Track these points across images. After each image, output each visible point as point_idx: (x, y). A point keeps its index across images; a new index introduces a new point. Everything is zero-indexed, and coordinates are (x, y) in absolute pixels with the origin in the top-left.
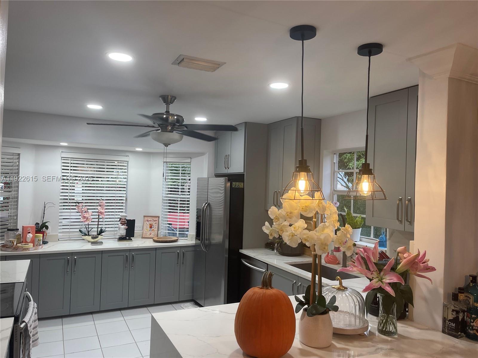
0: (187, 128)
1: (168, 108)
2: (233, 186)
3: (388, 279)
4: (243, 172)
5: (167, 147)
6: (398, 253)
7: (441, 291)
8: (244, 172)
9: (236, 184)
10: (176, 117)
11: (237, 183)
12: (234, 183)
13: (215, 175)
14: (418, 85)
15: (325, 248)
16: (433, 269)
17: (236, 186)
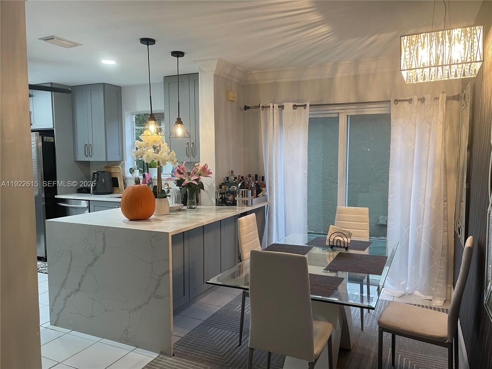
2: (45, 140)
3: (193, 178)
4: (52, 127)
6: (196, 166)
7: (214, 185)
8: (54, 128)
9: (47, 139)
11: (48, 137)
12: (45, 138)
14: (198, 73)
15: (165, 163)
16: (211, 173)
17: (47, 140)
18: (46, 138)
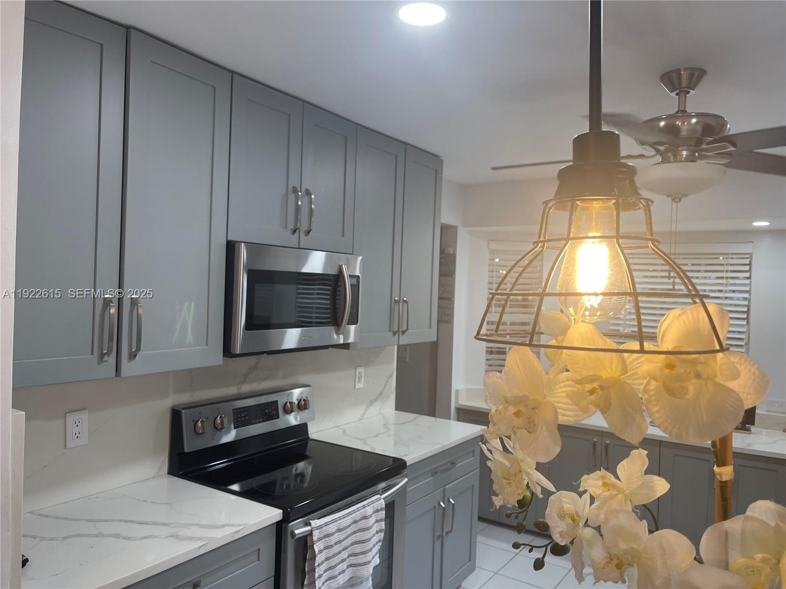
0: (734, 145)
1: (682, 102)
5: (680, 201)
10: (694, 121)
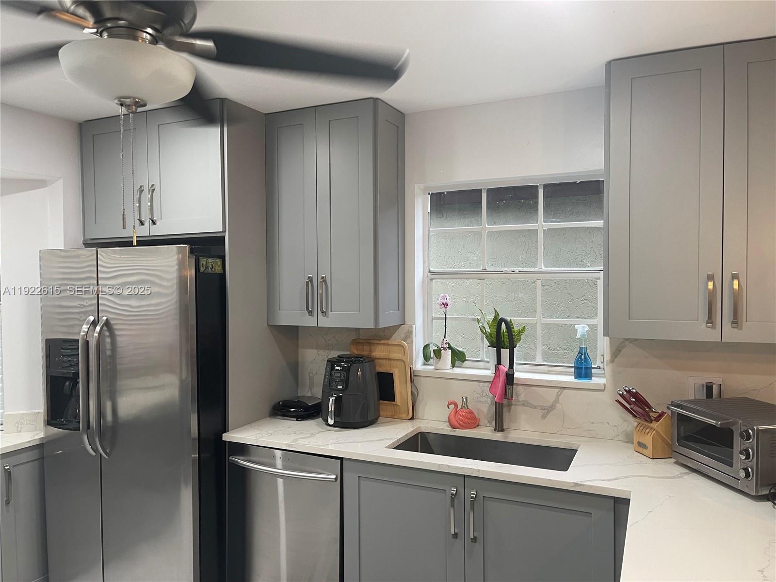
2: (202, 269)
4: (221, 230)
8: (224, 231)
11: (210, 260)
12: (203, 261)
13: (83, 244)
17: (207, 268)
18: (204, 263)
